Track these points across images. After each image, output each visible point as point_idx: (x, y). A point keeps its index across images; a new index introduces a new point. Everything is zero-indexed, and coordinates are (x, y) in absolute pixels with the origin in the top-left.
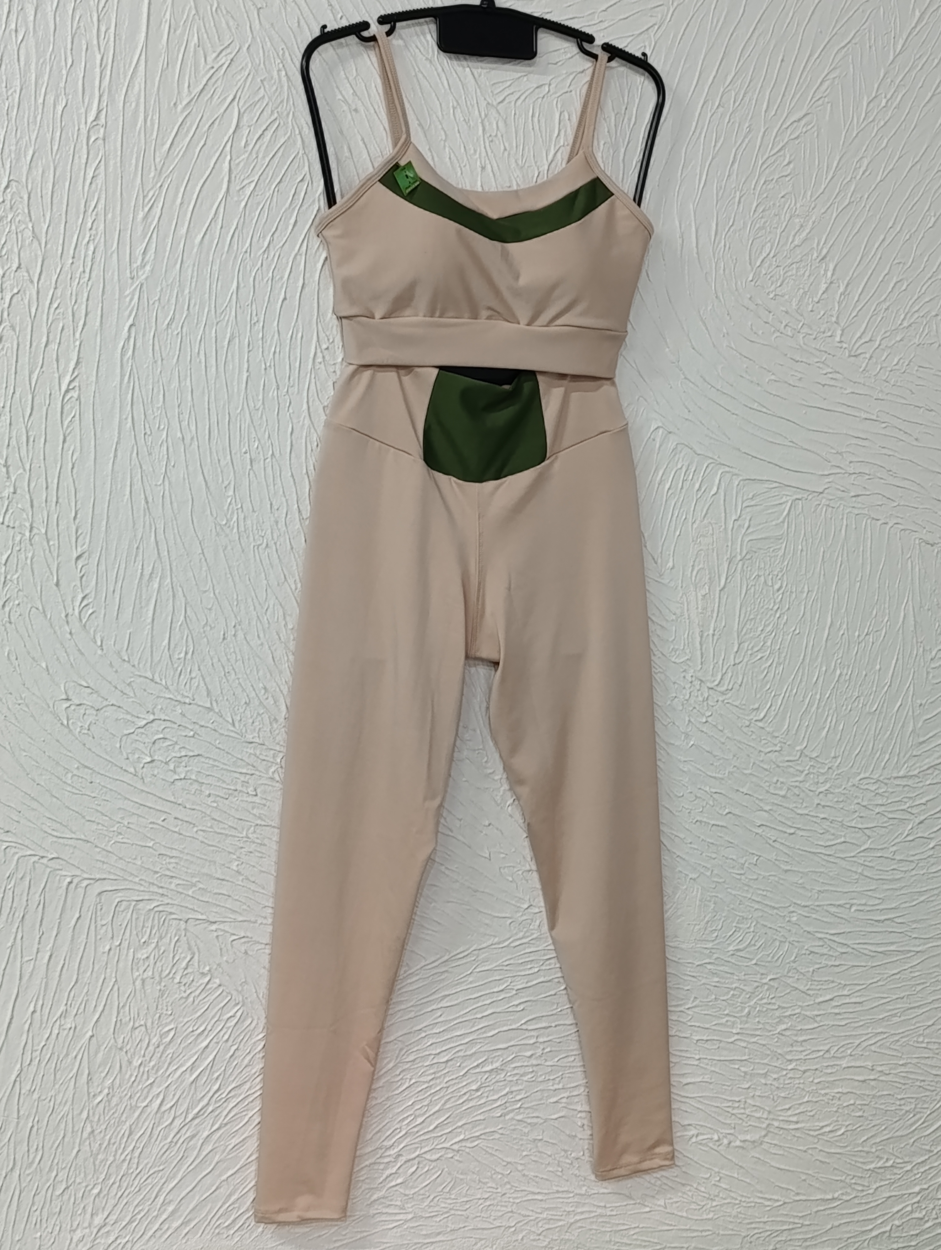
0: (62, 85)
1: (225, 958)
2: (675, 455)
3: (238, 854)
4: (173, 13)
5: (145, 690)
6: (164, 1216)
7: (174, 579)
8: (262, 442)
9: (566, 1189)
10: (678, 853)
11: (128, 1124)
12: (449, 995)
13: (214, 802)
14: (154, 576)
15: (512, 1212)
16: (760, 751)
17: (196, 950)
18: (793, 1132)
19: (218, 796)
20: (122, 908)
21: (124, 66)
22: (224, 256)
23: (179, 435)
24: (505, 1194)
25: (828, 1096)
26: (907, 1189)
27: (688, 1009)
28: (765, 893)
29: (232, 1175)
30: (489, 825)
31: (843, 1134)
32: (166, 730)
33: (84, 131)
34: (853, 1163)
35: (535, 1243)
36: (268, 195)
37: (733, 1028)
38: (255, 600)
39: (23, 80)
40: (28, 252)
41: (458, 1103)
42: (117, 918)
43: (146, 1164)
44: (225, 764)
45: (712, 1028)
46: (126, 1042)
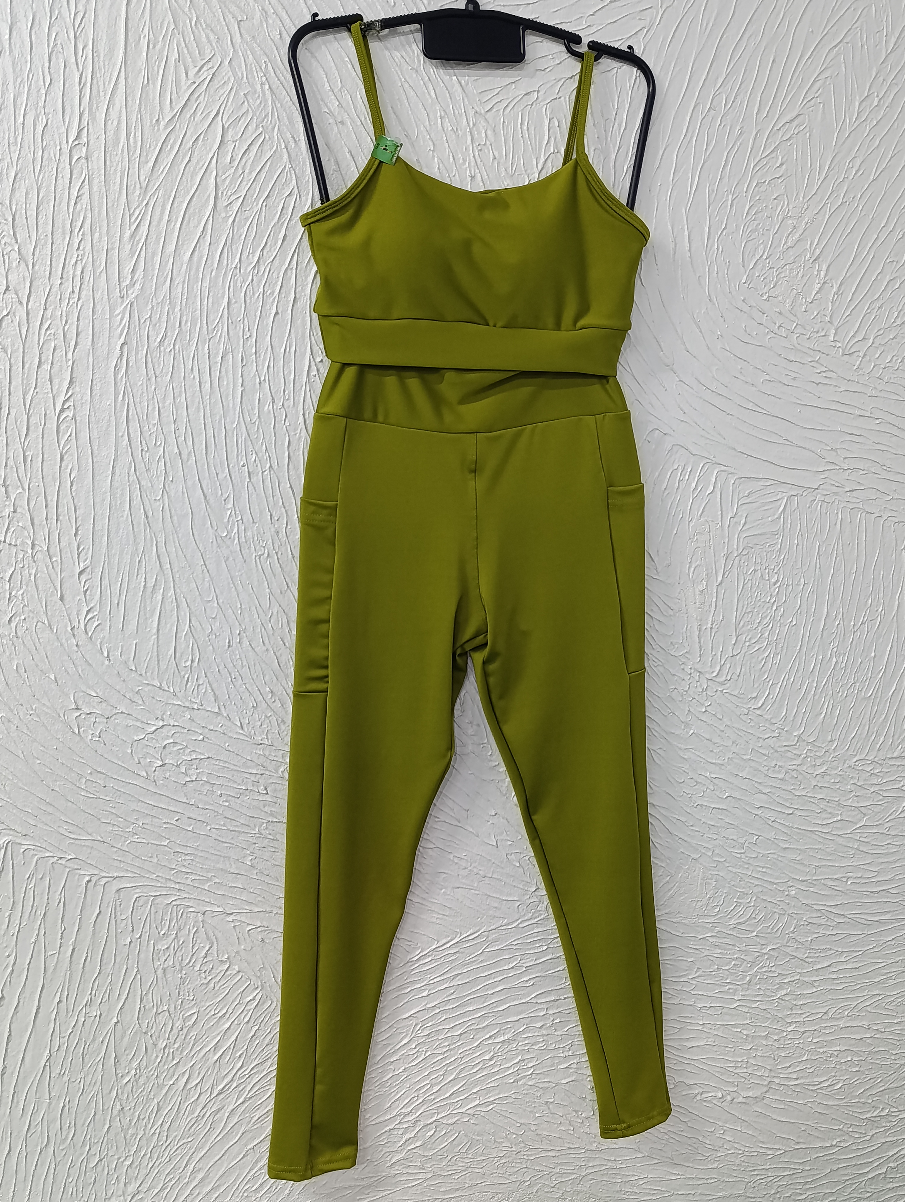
0: (41, 104)
1: (242, 947)
2: (671, 456)
3: (251, 849)
4: (151, 27)
5: (153, 698)
6: (194, 1184)
7: (178, 590)
8: (260, 455)
9: (577, 1146)
10: (678, 834)
11: (156, 1101)
12: (459, 975)
13: (226, 801)
14: (157, 588)
15: (526, 1168)
16: (759, 737)
17: (214, 940)
18: (793, 1088)
19: (230, 796)
20: (141, 903)
21: (104, 84)
22: (214, 272)
23: (176, 450)
24: (519, 1152)
25: (826, 1054)
27: (690, 978)
28: (764, 870)
30: (496, 814)
31: (840, 1088)
32: (177, 735)
33: (66, 151)
34: (850, 1113)
35: (549, 1195)
36: (256, 209)
37: (734, 995)
38: (259, 609)
40: (16, 274)
41: (472, 1072)
42: (136, 912)
43: (176, 1137)
44: (235, 765)
45: (715, 995)
46: (150, 1027)
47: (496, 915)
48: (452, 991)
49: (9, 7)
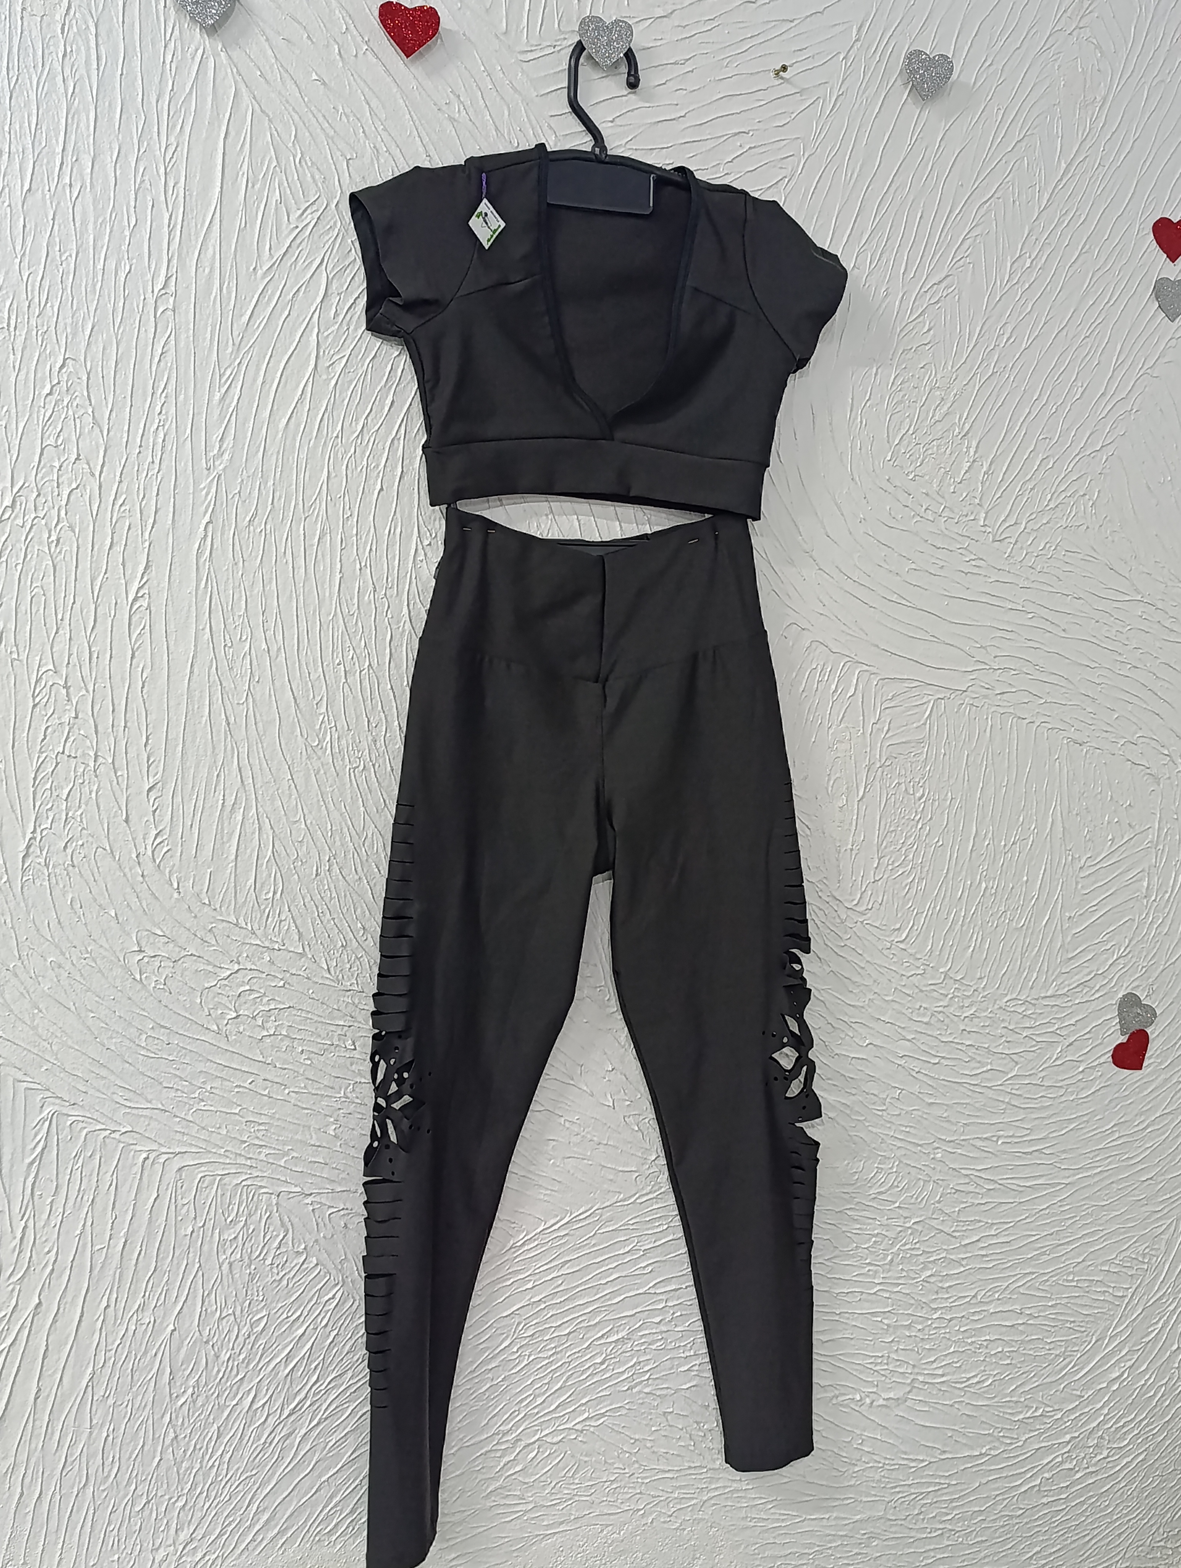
0: (124, 248)
1: (322, 1234)
2: (809, 654)
3: (335, 1116)
4: (250, 164)
5: (228, 936)
6: (259, 1526)
7: (260, 809)
8: (358, 652)
9: (698, 1464)
11: (215, 1427)
12: (569, 1261)
13: (308, 1059)
14: (237, 806)
15: (640, 1493)
16: (902, 975)
17: (290, 1227)
18: (939, 1386)
19: (312, 1052)
20: (205, 1185)
21: (196, 226)
22: (312, 442)
23: (264, 645)
24: (633, 1474)
25: (975, 1345)
26: (1057, 1439)
28: (909, 1130)
29: (334, 1474)
30: (612, 1069)
31: (990, 1385)
32: (254, 981)
33: (151, 302)
34: (1001, 1415)
35: (666, 1526)
36: (360, 373)
37: (874, 1278)
38: (352, 830)
39: (79, 242)
40: (88, 441)
41: (581, 1378)
42: (200, 1194)
43: (238, 1469)
44: (319, 1016)
45: (854, 1279)
46: (212, 1335)
47: (612, 1189)
48: (560, 1282)
49: (92, 137)
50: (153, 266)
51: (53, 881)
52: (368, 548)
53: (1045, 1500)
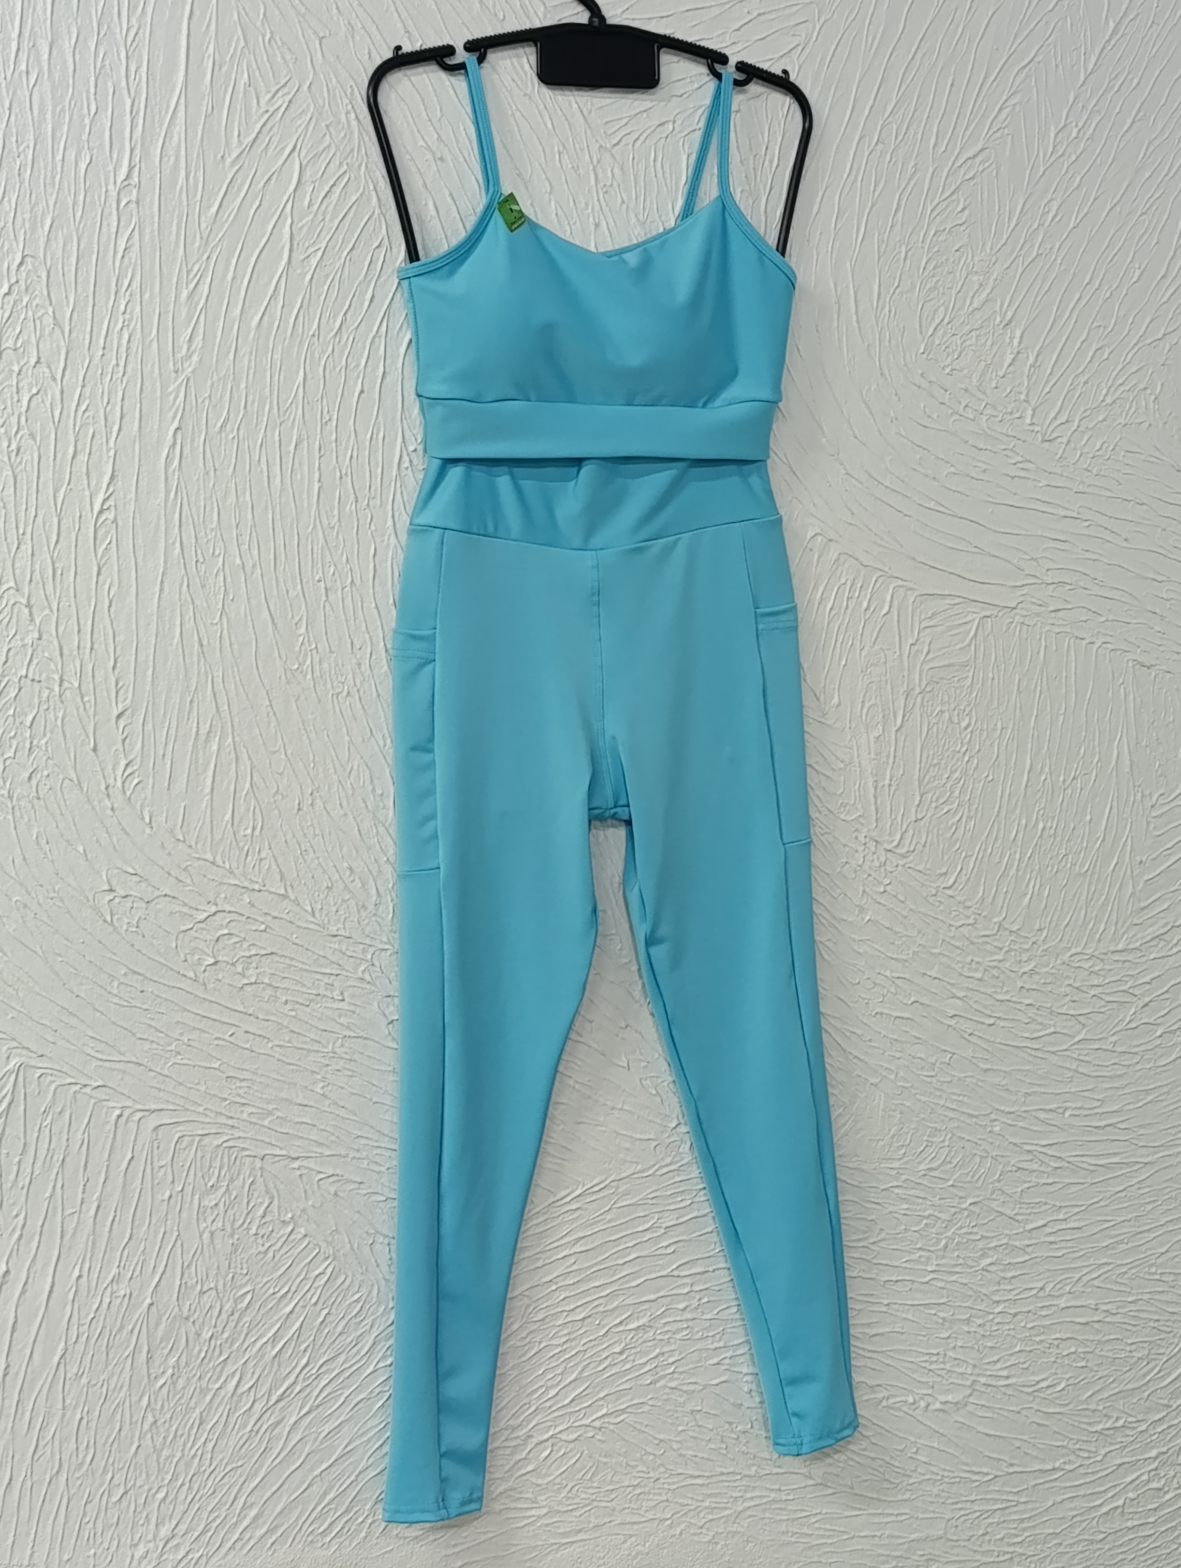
0: (85, 137)
1: (310, 1203)
2: (837, 567)
3: (323, 1073)
4: (217, 47)
5: (204, 876)
6: (245, 1523)
7: (237, 739)
8: (340, 567)
9: (731, 1470)
10: (855, 1054)
11: (197, 1411)
12: (584, 1237)
13: (292, 1010)
14: (212, 735)
15: (667, 1501)
16: (951, 925)
17: (275, 1194)
18: (1003, 1389)
19: (297, 1003)
20: (184, 1145)
21: (160, 113)
22: (287, 341)
23: (238, 561)
24: (658, 1479)
25: (1044, 1344)
26: (1142, 1454)
27: (874, 1243)
28: (961, 1098)
29: (327, 1469)
30: (627, 1026)
31: (1063, 1389)
32: (233, 924)
33: (113, 194)
34: (1076, 1424)
35: (696, 1538)
36: (338, 265)
37: (927, 1265)
38: (336, 762)
39: (37, 132)
40: (48, 343)
41: (599, 1369)
42: (178, 1157)
43: (222, 1460)
44: (304, 963)
45: (903, 1265)
46: (192, 1311)
47: (628, 1159)
48: (572, 1262)
49: (49, 21)
50: (115, 156)
51: (18, 814)
52: (349, 455)
53: (1130, 1524)
